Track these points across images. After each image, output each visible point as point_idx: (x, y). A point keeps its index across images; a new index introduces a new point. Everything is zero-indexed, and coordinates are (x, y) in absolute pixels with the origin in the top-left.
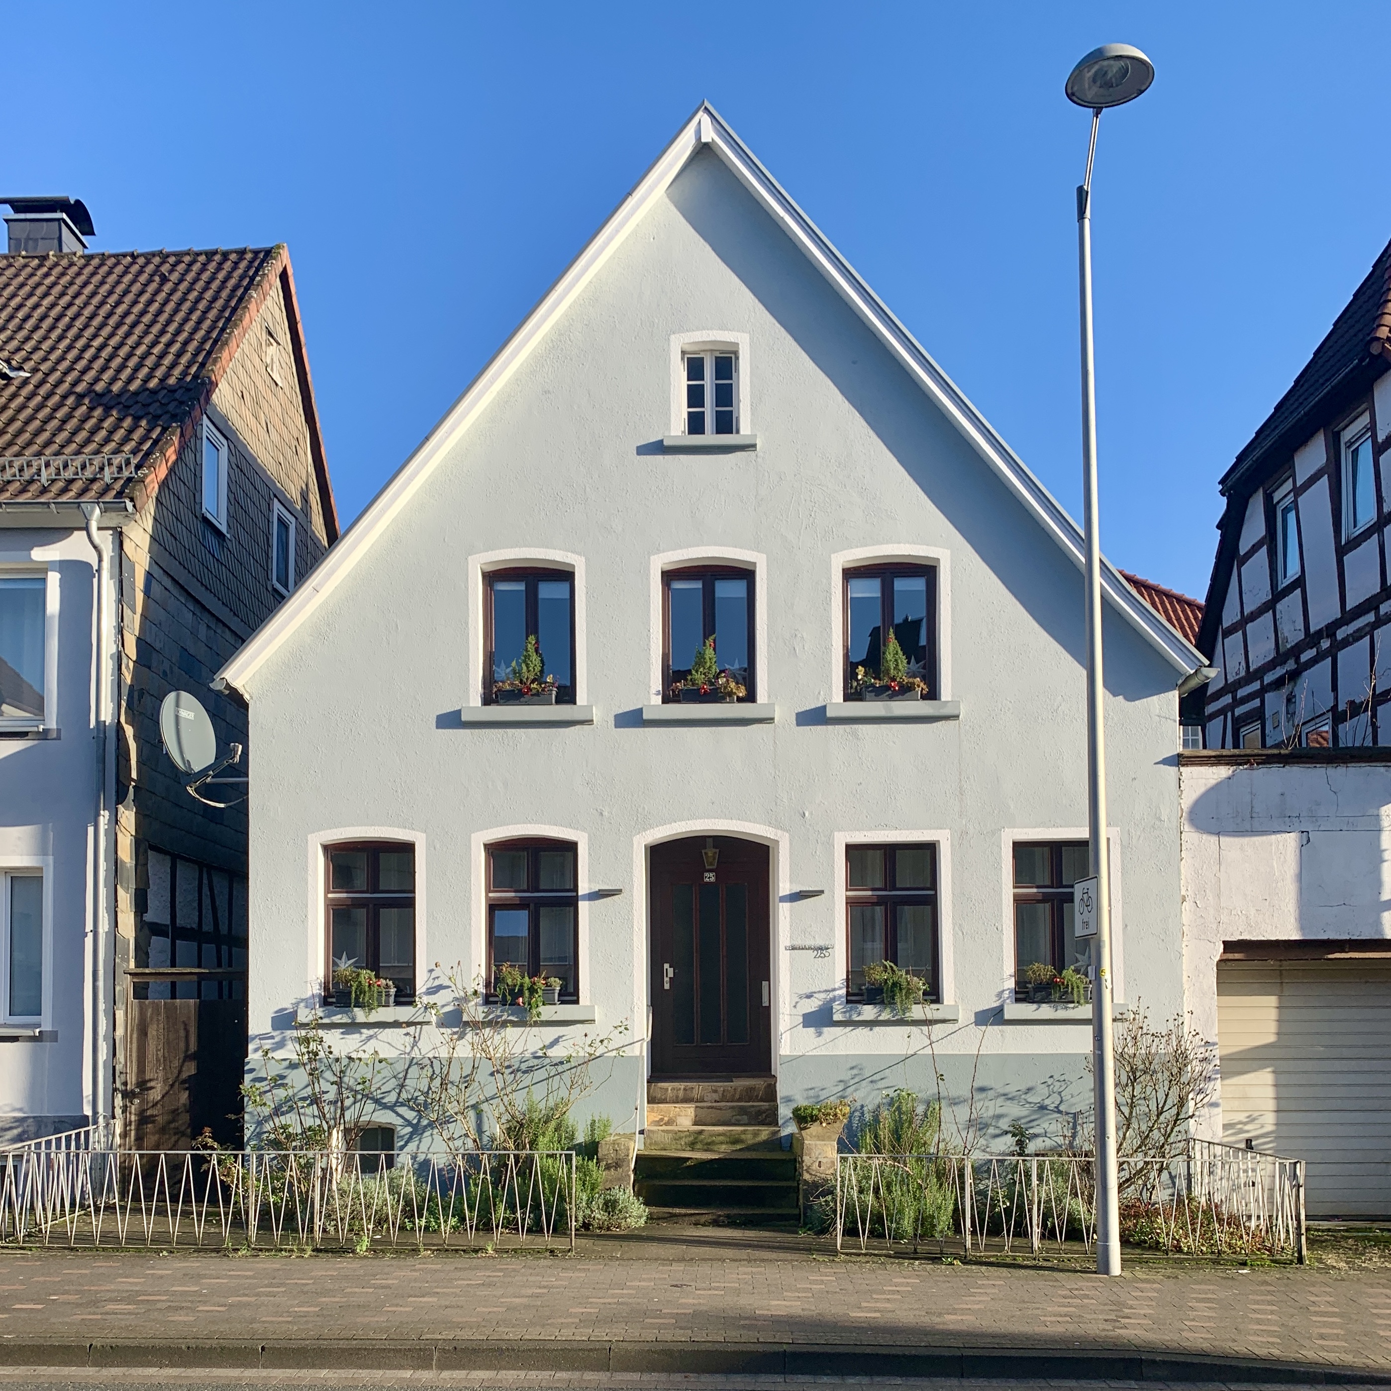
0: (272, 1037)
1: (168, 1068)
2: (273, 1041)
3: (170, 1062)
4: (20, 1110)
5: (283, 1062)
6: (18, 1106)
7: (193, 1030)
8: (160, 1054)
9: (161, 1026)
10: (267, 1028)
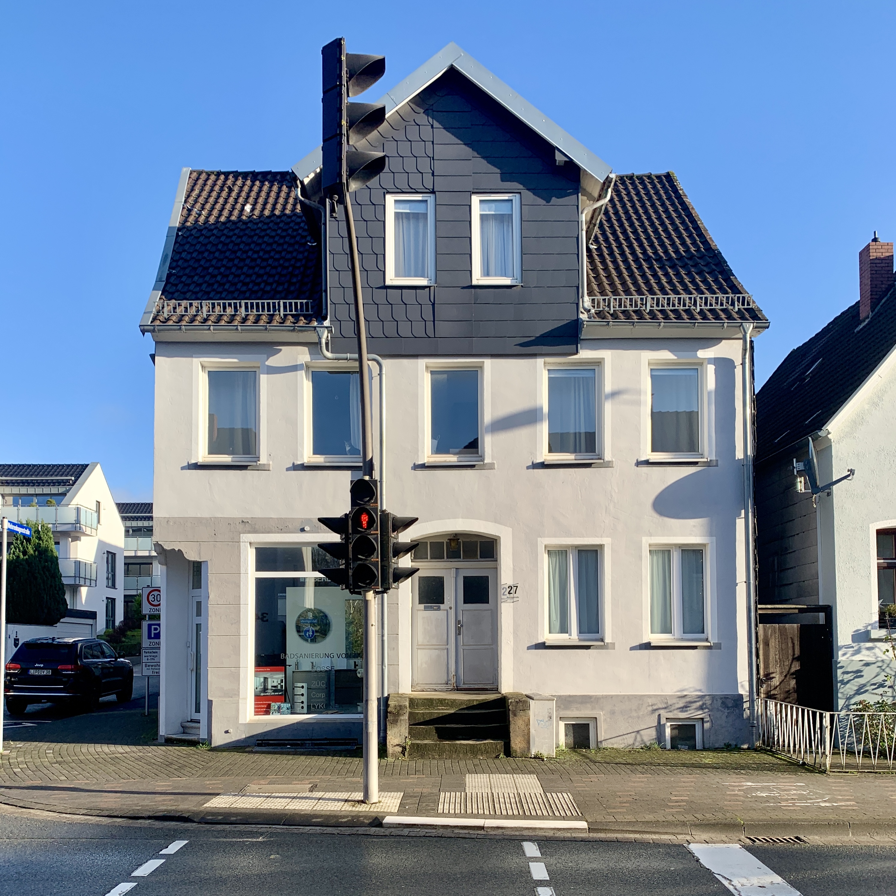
0: (853, 647)
1: (782, 665)
2: (853, 649)
3: (784, 662)
4: (700, 690)
5: (861, 662)
6: (698, 688)
7: (797, 643)
8: (777, 657)
9: (777, 640)
10: (849, 642)
